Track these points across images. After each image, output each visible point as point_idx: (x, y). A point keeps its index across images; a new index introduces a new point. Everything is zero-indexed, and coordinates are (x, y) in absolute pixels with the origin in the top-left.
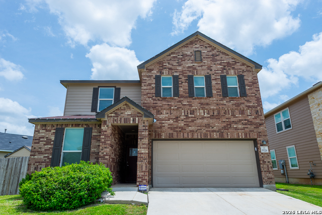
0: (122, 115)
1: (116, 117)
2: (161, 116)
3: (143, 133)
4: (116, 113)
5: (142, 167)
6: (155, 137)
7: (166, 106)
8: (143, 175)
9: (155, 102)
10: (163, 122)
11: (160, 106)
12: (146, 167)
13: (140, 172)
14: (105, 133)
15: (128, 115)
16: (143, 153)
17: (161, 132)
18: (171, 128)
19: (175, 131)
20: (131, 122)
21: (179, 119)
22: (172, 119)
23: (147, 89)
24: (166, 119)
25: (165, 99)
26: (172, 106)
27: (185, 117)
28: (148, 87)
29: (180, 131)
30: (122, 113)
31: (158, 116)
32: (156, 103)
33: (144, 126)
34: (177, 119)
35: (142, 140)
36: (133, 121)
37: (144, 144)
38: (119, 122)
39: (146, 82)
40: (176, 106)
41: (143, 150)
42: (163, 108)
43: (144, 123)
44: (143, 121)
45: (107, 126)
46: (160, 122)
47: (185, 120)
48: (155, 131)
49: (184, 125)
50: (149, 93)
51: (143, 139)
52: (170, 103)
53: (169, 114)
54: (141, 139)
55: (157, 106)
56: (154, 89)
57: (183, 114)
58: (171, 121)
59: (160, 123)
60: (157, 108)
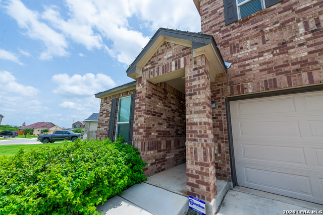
0: (160, 62)
1: (152, 68)
2: (240, 55)
3: (194, 83)
4: (152, 62)
5: (196, 152)
6: (232, 92)
7: (252, 31)
8: (200, 173)
9: (225, 34)
10: (247, 62)
11: (237, 37)
12: (205, 154)
13: (192, 163)
14: (140, 95)
15: (168, 59)
16: (196, 124)
17: (245, 81)
18: (270, 70)
19: (282, 73)
20: (173, 69)
21: (289, 45)
22: (267, 51)
23: (210, 21)
24: (254, 55)
25: (247, 19)
26: (267, 26)
27: (310, 36)
28: (213, 17)
29: (298, 70)
30: (160, 60)
31: (235, 55)
32: (228, 36)
33: (196, 69)
34: (283, 47)
35: (194, 97)
36: (176, 65)
37: (196, 104)
38: (156, 75)
39: (207, 12)
40: (277, 22)
41: (196, 116)
42: (245, 37)
43: (195, 63)
44: (193, 60)
45: (142, 85)
46: (240, 64)
47: (310, 42)
48: (231, 83)
49: (310, 53)
50: (214, 26)
51: (195, 94)
52: (259, 24)
53: (260, 45)
54: (191, 95)
55: (231, 39)
56: (223, 14)
57: (302, 30)
58: (268, 56)
59: (240, 67)
60: (231, 42)
